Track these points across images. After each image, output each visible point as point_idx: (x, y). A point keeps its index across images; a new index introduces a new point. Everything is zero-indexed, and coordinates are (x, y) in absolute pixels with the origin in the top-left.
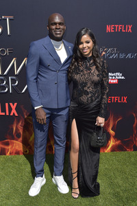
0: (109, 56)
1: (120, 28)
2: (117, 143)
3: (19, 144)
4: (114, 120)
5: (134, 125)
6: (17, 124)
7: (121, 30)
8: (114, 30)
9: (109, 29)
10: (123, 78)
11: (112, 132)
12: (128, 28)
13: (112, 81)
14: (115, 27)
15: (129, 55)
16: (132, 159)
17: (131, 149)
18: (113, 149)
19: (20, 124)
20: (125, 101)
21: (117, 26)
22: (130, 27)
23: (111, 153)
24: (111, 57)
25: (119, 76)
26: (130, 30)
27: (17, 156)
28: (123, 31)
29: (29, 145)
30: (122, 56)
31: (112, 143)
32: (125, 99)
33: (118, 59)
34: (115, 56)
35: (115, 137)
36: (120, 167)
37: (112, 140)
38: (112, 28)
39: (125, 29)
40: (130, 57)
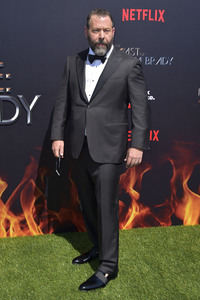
1: (144, 15)
2: (144, 211)
5: (173, 180)
7: (147, 17)
8: (136, 16)
9: (127, 15)
10: (152, 98)
11: (134, 193)
12: (159, 15)
14: (136, 13)
15: (161, 60)
16: (171, 241)
17: (167, 222)
18: (137, 224)
20: (156, 137)
21: (139, 11)
22: (161, 14)
23: (133, 231)
26: (161, 17)
28: (150, 19)
30: (149, 61)
31: (134, 212)
32: (156, 134)
35: (140, 202)
37: (134, 208)
38: (132, 15)
39: (153, 16)
40: (162, 63)
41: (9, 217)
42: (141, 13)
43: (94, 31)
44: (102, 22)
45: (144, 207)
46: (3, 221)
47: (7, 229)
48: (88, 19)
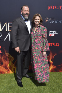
0: (50, 22)
1: (55, 7)
2: (54, 67)
3: (2, 68)
4: (53, 56)
6: (1, 57)
7: (56, 8)
8: (53, 8)
9: (50, 8)
10: (57, 33)
11: (51, 62)
12: (60, 7)
13: (51, 35)
14: (53, 7)
15: (60, 22)
18: (52, 71)
19: (3, 57)
20: (58, 45)
21: (54, 6)
22: (61, 7)
24: (51, 22)
25: (55, 32)
26: (61, 8)
27: (1, 74)
29: (7, 68)
30: (56, 22)
32: (58, 44)
33: (54, 23)
34: (53, 22)
35: (53, 64)
36: (55, 80)
37: (51, 66)
38: (51, 7)
39: (58, 8)
40: (61, 22)
41: (15, 68)
42: (54, 7)
43: (24, 11)
44: (26, 8)
45: (54, 66)
46: (13, 69)
47: (14, 71)
48: (22, 8)
